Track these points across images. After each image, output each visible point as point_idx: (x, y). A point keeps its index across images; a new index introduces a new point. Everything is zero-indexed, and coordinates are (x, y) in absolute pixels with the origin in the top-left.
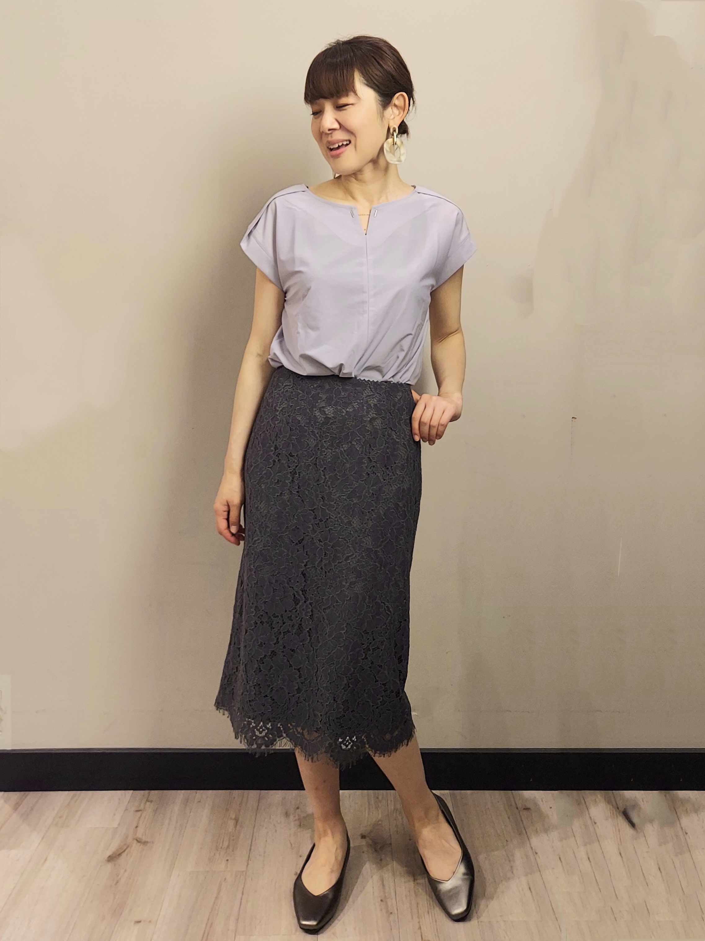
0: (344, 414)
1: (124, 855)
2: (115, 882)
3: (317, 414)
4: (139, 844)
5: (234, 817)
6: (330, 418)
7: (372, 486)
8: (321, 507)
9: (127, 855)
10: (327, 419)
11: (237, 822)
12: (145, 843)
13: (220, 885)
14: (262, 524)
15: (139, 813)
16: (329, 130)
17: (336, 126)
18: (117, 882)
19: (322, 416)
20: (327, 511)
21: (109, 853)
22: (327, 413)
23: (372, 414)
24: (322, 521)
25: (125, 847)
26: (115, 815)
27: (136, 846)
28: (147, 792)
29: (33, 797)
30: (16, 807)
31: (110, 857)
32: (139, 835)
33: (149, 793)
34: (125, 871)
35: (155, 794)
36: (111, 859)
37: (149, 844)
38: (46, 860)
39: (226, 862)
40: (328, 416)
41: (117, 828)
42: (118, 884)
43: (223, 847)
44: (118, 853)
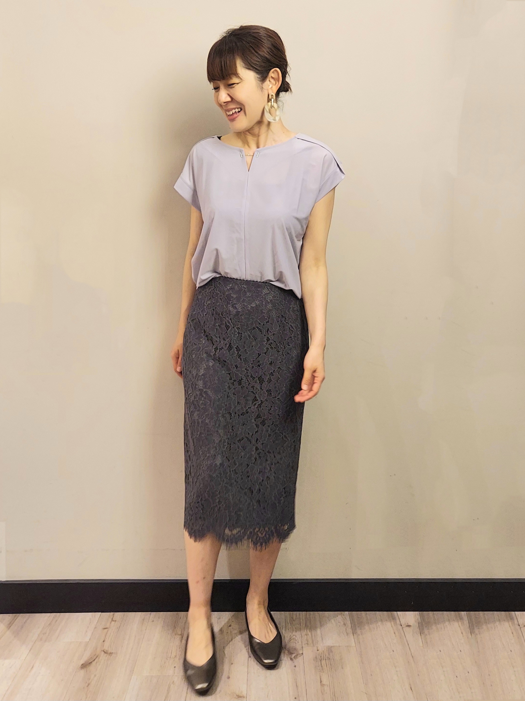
0: (249, 309)
1: (94, 663)
2: (87, 685)
3: (231, 309)
4: (106, 655)
5: (180, 633)
6: (240, 312)
7: (270, 356)
8: (234, 372)
9: (96, 663)
10: (238, 313)
11: (182, 637)
12: (111, 654)
13: (169, 688)
14: (193, 383)
15: (106, 630)
16: (224, 103)
17: (229, 99)
18: (89, 684)
19: (234, 310)
20: (239, 374)
21: (82, 662)
22: (238, 308)
23: (270, 306)
24: (236, 381)
25: (95, 657)
26: (86, 632)
27: (103, 657)
28: (112, 613)
29: (22, 618)
30: (9, 626)
31: (82, 665)
32: (106, 648)
33: (114, 614)
34: (95, 676)
35: (118, 615)
36: (84, 666)
37: (113, 655)
38: (33, 667)
39: (174, 668)
40: (239, 310)
41: (88, 642)
42: (89, 686)
43: (171, 657)
44: (90, 662)
